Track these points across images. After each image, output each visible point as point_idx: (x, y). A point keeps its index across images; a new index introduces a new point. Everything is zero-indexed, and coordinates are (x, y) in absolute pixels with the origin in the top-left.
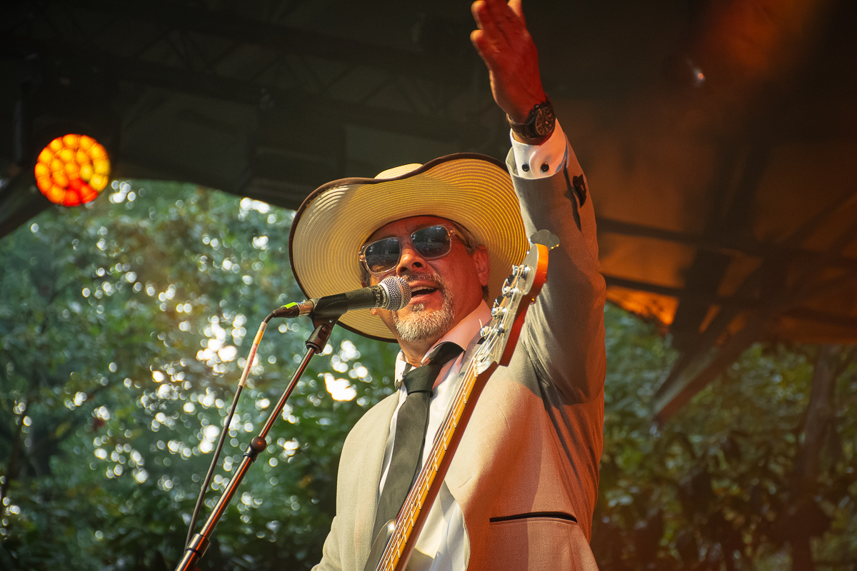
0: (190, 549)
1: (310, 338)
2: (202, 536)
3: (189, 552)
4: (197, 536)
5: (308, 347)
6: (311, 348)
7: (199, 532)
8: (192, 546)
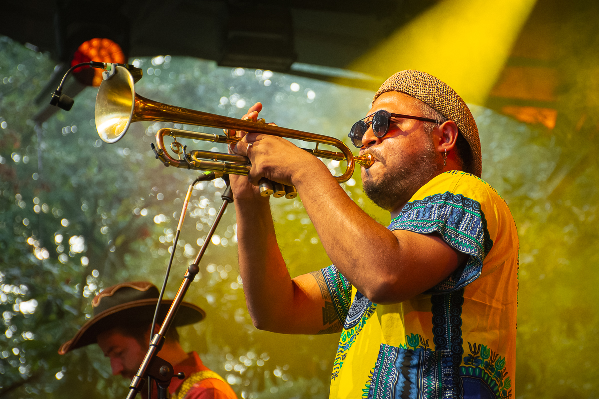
0: (153, 345)
1: (224, 193)
2: (160, 335)
3: (152, 347)
4: (156, 336)
5: (223, 199)
6: (225, 200)
7: (157, 333)
8: (154, 342)
